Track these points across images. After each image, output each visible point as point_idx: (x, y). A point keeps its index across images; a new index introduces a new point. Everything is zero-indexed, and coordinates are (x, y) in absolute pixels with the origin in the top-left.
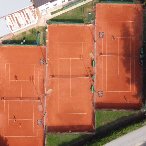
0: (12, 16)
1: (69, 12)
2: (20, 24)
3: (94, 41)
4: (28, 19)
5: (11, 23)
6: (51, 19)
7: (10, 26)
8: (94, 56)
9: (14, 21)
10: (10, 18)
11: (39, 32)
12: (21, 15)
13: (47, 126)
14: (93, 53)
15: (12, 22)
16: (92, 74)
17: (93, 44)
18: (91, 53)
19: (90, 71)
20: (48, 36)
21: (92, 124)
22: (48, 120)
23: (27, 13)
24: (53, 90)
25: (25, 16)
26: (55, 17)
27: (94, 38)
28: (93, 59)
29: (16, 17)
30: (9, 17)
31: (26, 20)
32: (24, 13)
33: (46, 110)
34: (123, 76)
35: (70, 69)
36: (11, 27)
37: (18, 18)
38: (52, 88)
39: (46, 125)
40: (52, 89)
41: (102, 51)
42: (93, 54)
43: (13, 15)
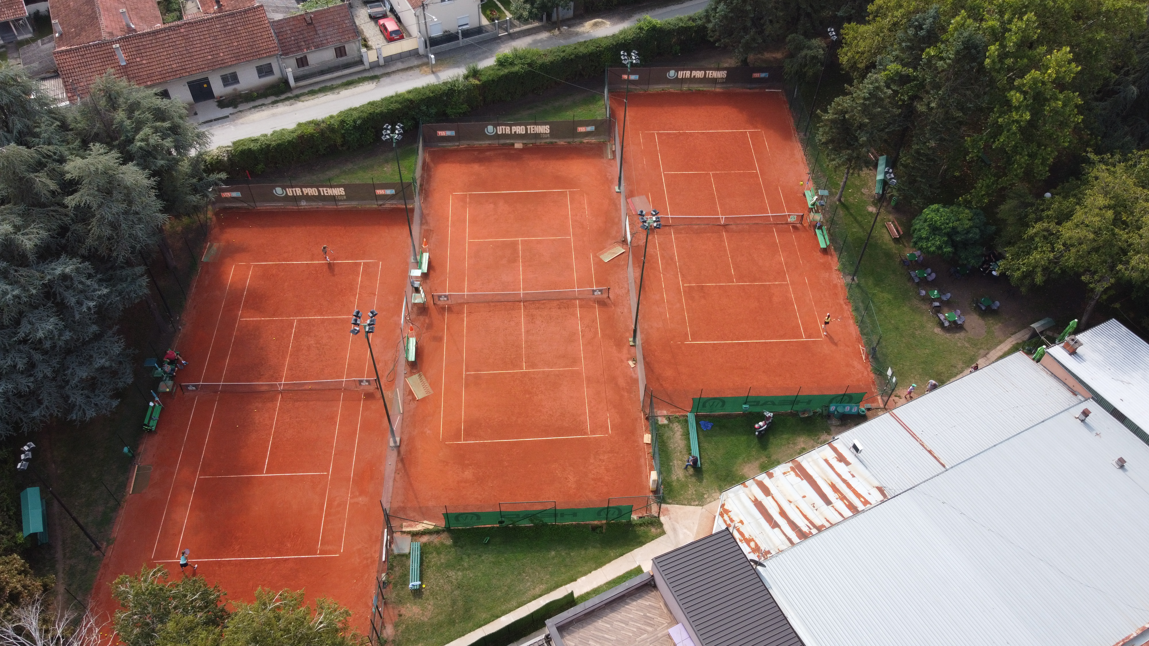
0: (851, 507)
1: (537, 591)
2: (797, 475)
3: (403, 449)
4: (761, 502)
5: (847, 477)
6: (641, 544)
7: (847, 463)
8: (406, 385)
9: (833, 487)
10: (858, 495)
11: (694, 479)
12: (805, 516)
13: (610, 156)
14: (410, 398)
15: (844, 481)
16: (422, 318)
17: (405, 438)
18: (423, 400)
19: (430, 326)
20: (642, 461)
21: (432, 165)
22: (608, 174)
23: (777, 530)
24: (595, 256)
25: (783, 513)
26: (617, 557)
27: (400, 465)
28: (412, 374)
29: (828, 502)
30: (866, 502)
31: (770, 498)
32: (793, 530)
33: (620, 200)
34: (274, 315)
35: (527, 332)
36: (841, 458)
37: (819, 502)
38: (600, 263)
39: (612, 161)
40: (601, 260)
41: (366, 408)
42: (411, 393)
43: (847, 513)
